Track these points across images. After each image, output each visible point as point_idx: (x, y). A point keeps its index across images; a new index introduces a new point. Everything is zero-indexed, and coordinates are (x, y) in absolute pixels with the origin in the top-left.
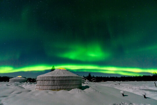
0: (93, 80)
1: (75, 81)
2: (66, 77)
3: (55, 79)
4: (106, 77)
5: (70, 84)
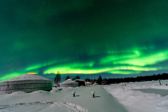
1: (33, 85)
4: (120, 78)
5: (26, 88)
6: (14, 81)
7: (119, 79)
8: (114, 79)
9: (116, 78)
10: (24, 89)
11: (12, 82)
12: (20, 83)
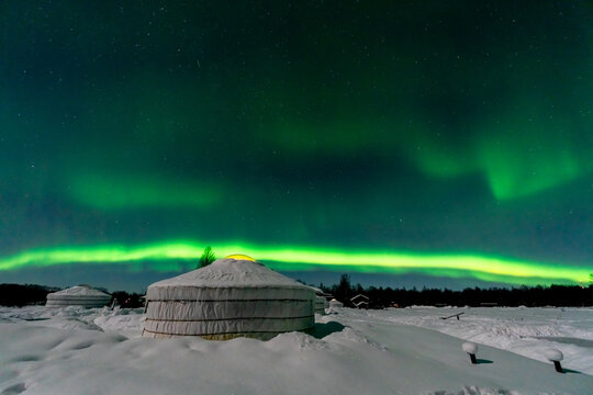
0: (357, 301)
1: (289, 305)
2: (256, 288)
3: (216, 296)
4: (407, 289)
5: (269, 316)
6: (230, 289)
7: (403, 291)
8: (389, 289)
9: (394, 289)
10: (264, 318)
11: (223, 289)
12: (249, 296)
